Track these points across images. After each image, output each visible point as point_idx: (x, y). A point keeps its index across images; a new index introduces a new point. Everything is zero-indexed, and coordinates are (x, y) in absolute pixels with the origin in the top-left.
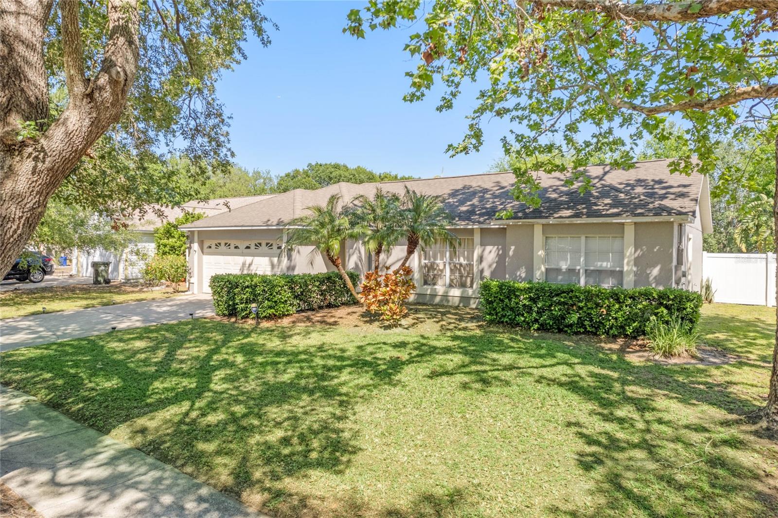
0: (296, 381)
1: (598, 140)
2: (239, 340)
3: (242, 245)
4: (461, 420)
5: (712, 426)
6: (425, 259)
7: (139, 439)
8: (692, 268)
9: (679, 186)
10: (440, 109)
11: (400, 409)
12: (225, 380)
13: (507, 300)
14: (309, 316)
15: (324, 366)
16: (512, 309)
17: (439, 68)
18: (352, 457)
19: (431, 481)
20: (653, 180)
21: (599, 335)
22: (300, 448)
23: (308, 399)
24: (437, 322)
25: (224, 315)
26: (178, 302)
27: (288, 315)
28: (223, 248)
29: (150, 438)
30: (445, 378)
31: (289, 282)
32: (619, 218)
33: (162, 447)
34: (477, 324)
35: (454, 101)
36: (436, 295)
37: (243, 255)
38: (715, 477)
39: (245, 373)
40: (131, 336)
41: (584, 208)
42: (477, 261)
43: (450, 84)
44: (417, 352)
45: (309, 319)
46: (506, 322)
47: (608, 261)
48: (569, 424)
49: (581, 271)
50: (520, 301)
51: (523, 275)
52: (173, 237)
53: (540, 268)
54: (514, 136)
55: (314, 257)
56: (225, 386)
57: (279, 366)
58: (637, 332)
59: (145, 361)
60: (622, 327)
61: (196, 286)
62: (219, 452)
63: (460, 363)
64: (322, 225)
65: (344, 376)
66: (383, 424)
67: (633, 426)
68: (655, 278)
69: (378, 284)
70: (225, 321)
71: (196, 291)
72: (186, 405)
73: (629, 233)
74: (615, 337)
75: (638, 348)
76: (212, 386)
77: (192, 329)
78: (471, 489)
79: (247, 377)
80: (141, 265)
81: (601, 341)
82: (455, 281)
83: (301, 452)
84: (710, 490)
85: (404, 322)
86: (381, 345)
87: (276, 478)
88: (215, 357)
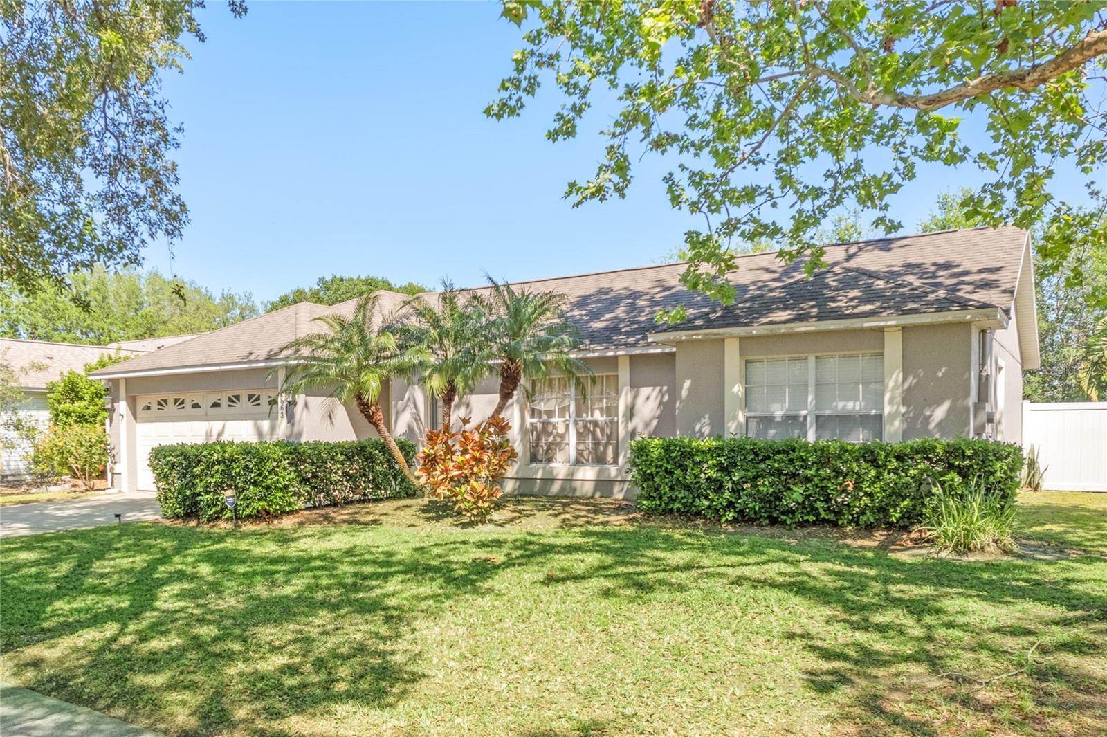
0: (307, 594)
1: (836, 183)
2: (205, 547)
3: (206, 400)
4: (601, 635)
5: (1040, 626)
6: (533, 416)
7: (30, 674)
8: (1003, 421)
9: (980, 271)
10: (553, 136)
11: (493, 624)
12: (181, 595)
13: (678, 472)
14: (327, 514)
15: (356, 575)
16: (688, 488)
17: (551, 57)
18: (409, 686)
19: (550, 713)
20: (934, 264)
21: (842, 526)
22: (316, 678)
23: (329, 615)
24: (556, 516)
25: (177, 517)
26: (95, 503)
27: (291, 512)
28: (171, 408)
29: (49, 672)
30: (571, 585)
31: (291, 453)
32: (875, 318)
33: (71, 683)
34: (626, 517)
35: (578, 121)
36: (553, 480)
37: (207, 418)
38: (1045, 693)
39: (216, 588)
40: (12, 546)
41: (812, 307)
42: (624, 416)
43: (572, 91)
44: (521, 552)
45: (327, 518)
46: (678, 510)
47: (856, 399)
48: (791, 636)
49: (809, 419)
50: (701, 471)
51: (706, 430)
52: (82, 399)
53: (735, 418)
54: (687, 174)
55: (335, 406)
56: (182, 604)
57: (277, 576)
58: (909, 518)
59: (38, 578)
60: (883, 510)
61: (124, 478)
62: (171, 686)
63: (597, 564)
64: (347, 347)
65: (392, 585)
66: (463, 644)
67: (902, 633)
68: (939, 424)
69: (449, 451)
70: (179, 524)
71: (125, 488)
72: (111, 629)
73: (893, 347)
74: (870, 528)
75: (910, 544)
76: (158, 604)
77: (119, 536)
78: (622, 722)
79: (219, 592)
80: (26, 447)
81: (845, 536)
82: (585, 454)
83: (319, 682)
84: (1037, 710)
85: (495, 516)
86: (458, 545)
87: (274, 717)
88: (162, 569)
